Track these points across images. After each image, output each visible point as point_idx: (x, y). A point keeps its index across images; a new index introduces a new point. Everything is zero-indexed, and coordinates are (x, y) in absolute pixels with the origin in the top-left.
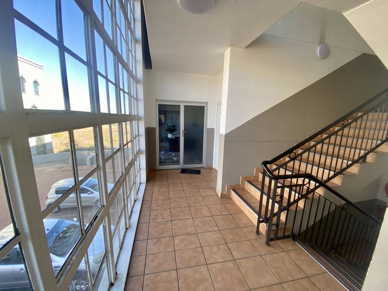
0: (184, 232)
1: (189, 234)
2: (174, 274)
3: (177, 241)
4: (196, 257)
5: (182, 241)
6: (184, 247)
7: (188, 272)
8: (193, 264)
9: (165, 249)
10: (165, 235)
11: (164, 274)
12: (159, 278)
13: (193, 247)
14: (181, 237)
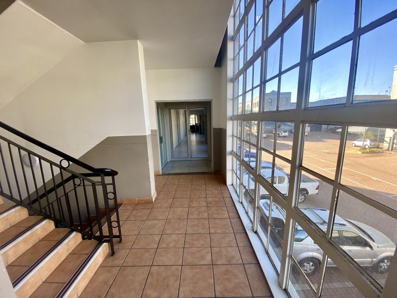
0: (198, 270)
1: (192, 266)
2: (212, 231)
3: (209, 257)
4: (193, 240)
5: (203, 258)
6: (202, 250)
7: (202, 231)
8: (197, 235)
9: (221, 250)
10: (223, 268)
11: (219, 231)
12: (223, 230)
13: (192, 249)
14: (203, 263)
